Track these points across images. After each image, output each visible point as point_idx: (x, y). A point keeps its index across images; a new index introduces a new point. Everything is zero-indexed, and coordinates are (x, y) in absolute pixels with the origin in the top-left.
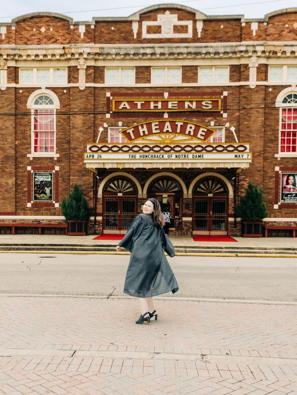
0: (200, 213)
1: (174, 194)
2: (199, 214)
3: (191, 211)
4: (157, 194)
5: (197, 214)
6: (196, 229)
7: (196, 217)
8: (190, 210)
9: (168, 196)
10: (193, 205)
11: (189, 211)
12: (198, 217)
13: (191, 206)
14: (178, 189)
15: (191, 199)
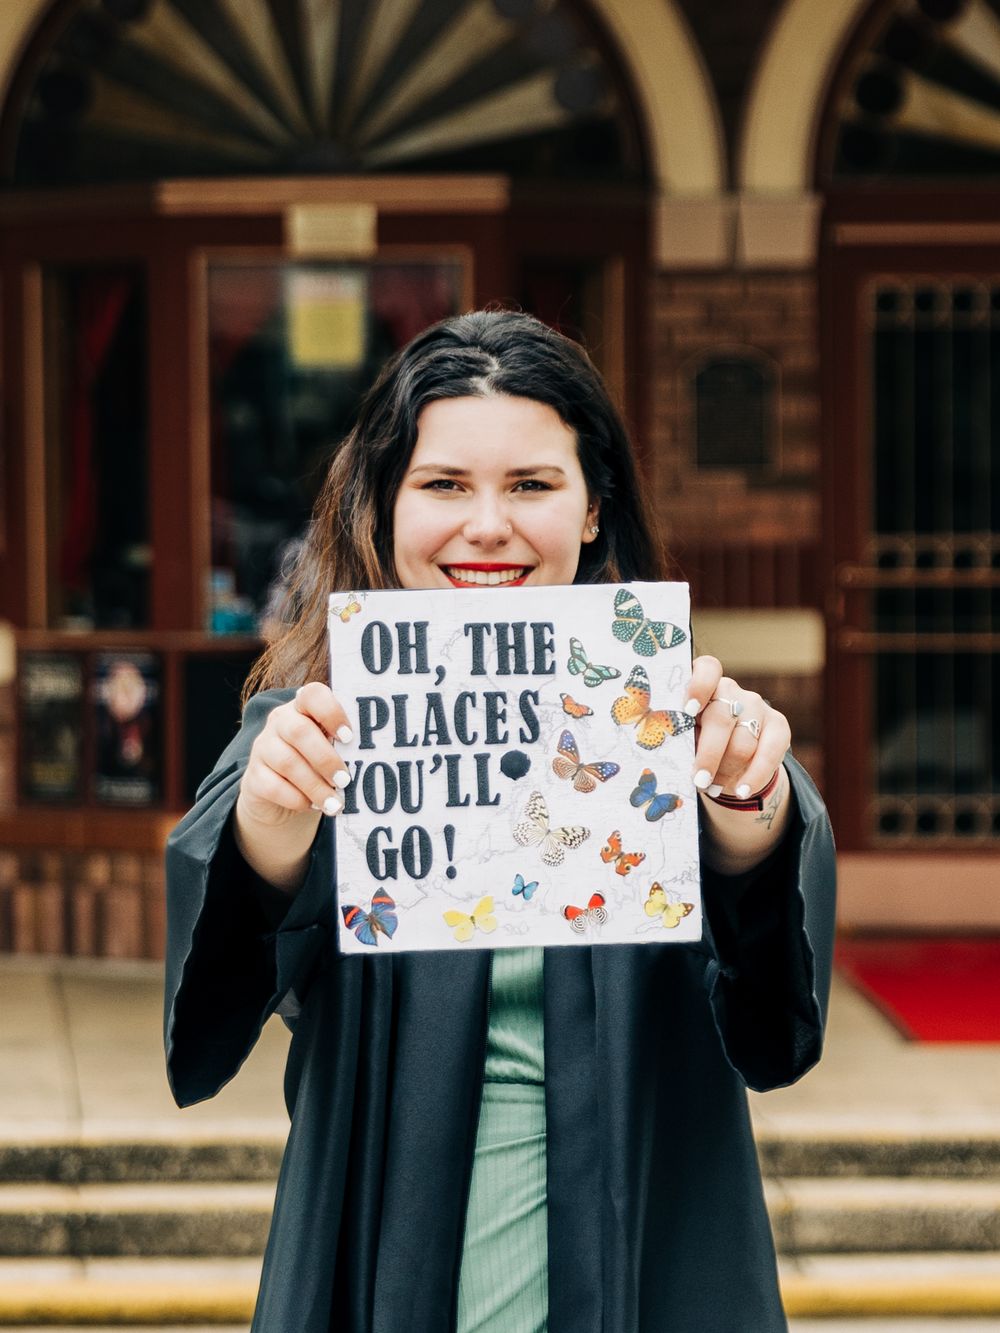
0: (963, 526)
1: (483, 192)
2: (946, 545)
3: (804, 506)
4: (178, 196)
5: (907, 546)
6: (891, 822)
7: (889, 606)
8: (790, 483)
9: (390, 226)
10: (827, 384)
11: (768, 504)
12: (926, 605)
13: (790, 409)
14: (560, 96)
15: (799, 293)
